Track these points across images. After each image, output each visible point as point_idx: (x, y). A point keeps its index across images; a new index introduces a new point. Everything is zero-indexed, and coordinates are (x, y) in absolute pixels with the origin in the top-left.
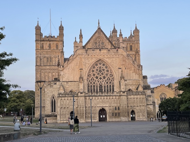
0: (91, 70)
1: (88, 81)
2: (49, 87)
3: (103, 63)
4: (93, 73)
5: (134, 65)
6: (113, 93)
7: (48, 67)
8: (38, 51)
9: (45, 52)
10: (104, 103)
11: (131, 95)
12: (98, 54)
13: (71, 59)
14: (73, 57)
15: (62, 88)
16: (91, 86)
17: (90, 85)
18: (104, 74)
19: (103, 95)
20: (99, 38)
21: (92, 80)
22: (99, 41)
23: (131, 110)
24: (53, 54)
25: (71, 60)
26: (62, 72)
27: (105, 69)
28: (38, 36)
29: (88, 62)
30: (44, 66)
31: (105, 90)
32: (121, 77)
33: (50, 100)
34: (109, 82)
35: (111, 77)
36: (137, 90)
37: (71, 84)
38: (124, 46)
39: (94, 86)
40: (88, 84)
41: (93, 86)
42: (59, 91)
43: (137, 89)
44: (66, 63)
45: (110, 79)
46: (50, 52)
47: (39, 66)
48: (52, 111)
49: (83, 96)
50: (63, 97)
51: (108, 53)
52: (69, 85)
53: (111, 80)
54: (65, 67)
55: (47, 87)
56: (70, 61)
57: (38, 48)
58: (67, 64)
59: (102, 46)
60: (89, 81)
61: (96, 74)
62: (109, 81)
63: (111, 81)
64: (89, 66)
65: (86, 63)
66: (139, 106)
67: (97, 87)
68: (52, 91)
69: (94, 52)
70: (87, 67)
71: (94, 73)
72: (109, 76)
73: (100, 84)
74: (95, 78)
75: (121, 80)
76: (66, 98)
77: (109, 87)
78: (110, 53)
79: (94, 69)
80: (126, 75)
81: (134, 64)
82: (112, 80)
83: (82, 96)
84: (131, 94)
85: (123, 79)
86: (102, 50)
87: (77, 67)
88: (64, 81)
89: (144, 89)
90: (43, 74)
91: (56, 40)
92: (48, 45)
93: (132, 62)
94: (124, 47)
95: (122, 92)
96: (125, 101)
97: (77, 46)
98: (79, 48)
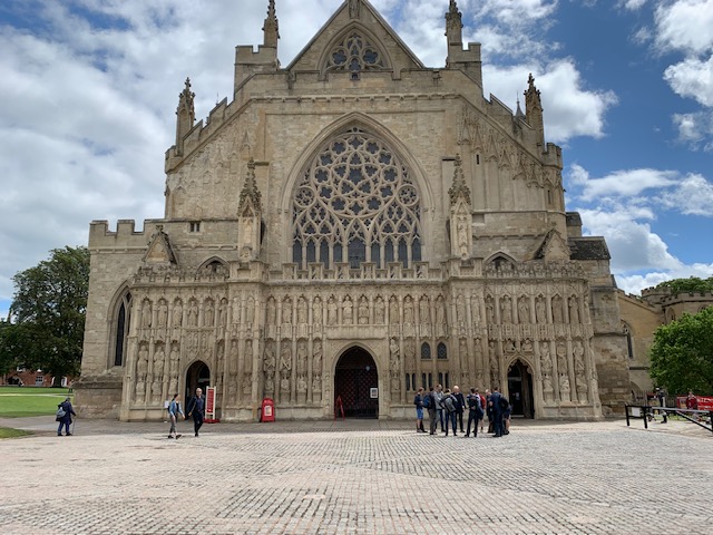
0: (314, 171)
1: (296, 221)
4: (321, 185)
5: (519, 140)
11: (506, 282)
12: (344, 96)
13: (218, 120)
15: (160, 247)
16: (311, 244)
17: (305, 238)
18: (372, 190)
19: (361, 280)
21: (313, 214)
22: (355, 47)
23: (511, 360)
27: (378, 165)
29: (296, 134)
31: (376, 259)
33: (107, 304)
36: (538, 261)
37: (213, 231)
38: (468, 57)
39: (324, 243)
40: (297, 234)
42: (143, 260)
43: (539, 256)
44: (195, 138)
49: (254, 284)
50: (157, 287)
51: (393, 90)
52: (201, 239)
53: (404, 215)
55: (99, 244)
56: (213, 128)
58: (199, 140)
59: (366, 68)
62: (395, 221)
63: (409, 219)
64: (300, 149)
65: (286, 137)
66: (552, 338)
67: (338, 247)
69: (327, 86)
70: (289, 156)
72: (395, 195)
76: (171, 295)
78: (403, 92)
79: (324, 168)
82: (413, 215)
83: (248, 283)
84: (506, 276)
86: (366, 77)
87: (246, 154)
89: (574, 256)
94: (467, 64)
95: (457, 265)
96: (476, 312)
97: (248, 65)
98: (260, 69)
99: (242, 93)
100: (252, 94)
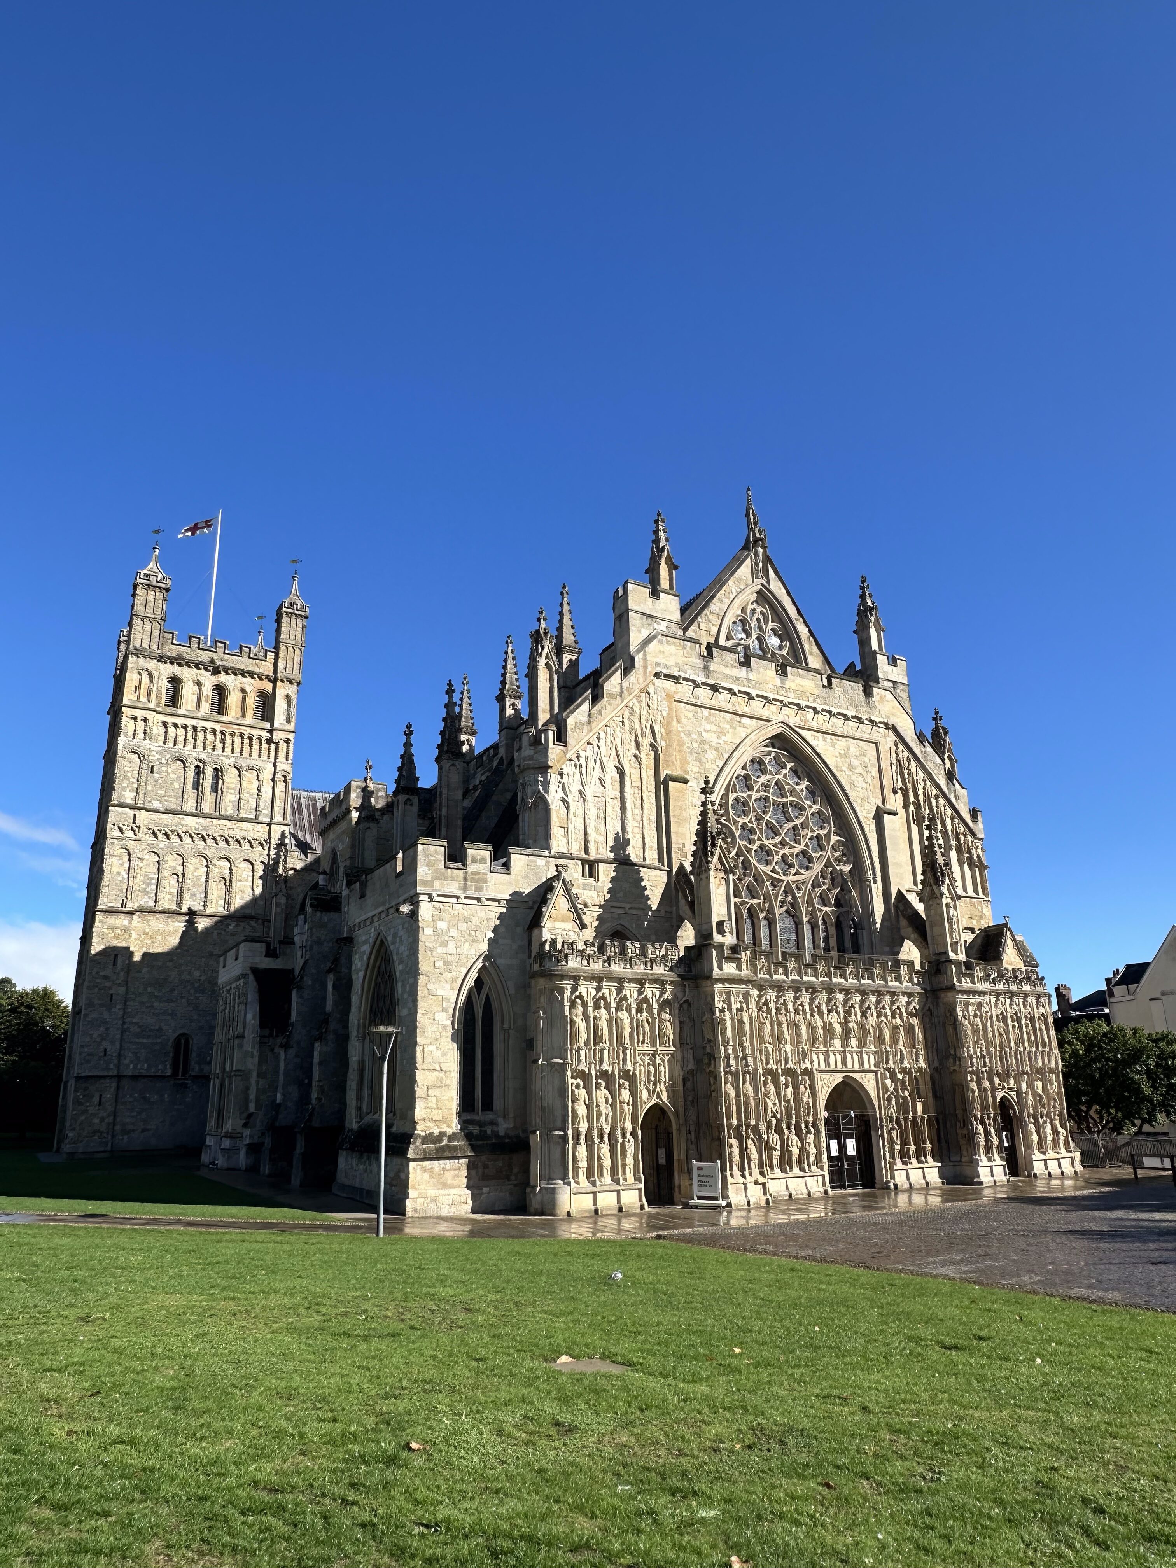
0: (729, 799)
2: (454, 887)
3: (793, 764)
4: (740, 821)
5: (953, 799)
8: (139, 713)
9: (181, 726)
10: (852, 1043)
12: (771, 695)
13: (612, 696)
15: (564, 904)
18: (801, 838)
19: (847, 981)
20: (758, 604)
22: (758, 619)
24: (231, 745)
25: (615, 704)
26: (549, 776)
27: (804, 804)
29: (714, 739)
33: (452, 997)
34: (831, 898)
35: (838, 862)
37: (617, 880)
39: (748, 916)
44: (583, 720)
45: (832, 879)
46: (213, 730)
47: (132, 807)
49: (746, 981)
50: (594, 977)
51: (824, 700)
52: (599, 892)
53: (838, 883)
54: (572, 743)
55: (437, 884)
56: (608, 708)
57: (139, 698)
58: (589, 723)
61: (757, 832)
62: (829, 890)
63: (843, 888)
65: (701, 742)
66: (1030, 1070)
68: (476, 928)
69: (752, 676)
71: (745, 820)
72: (829, 852)
73: (782, 905)
74: (753, 861)
76: (613, 989)
77: (831, 930)
78: (835, 706)
79: (743, 797)
81: (956, 798)
86: (793, 674)
88: (562, 849)
90: (155, 859)
91: (257, 669)
92: (206, 689)
94: (895, 684)
97: (648, 616)
98: (662, 627)
99: (645, 659)
100: (658, 664)
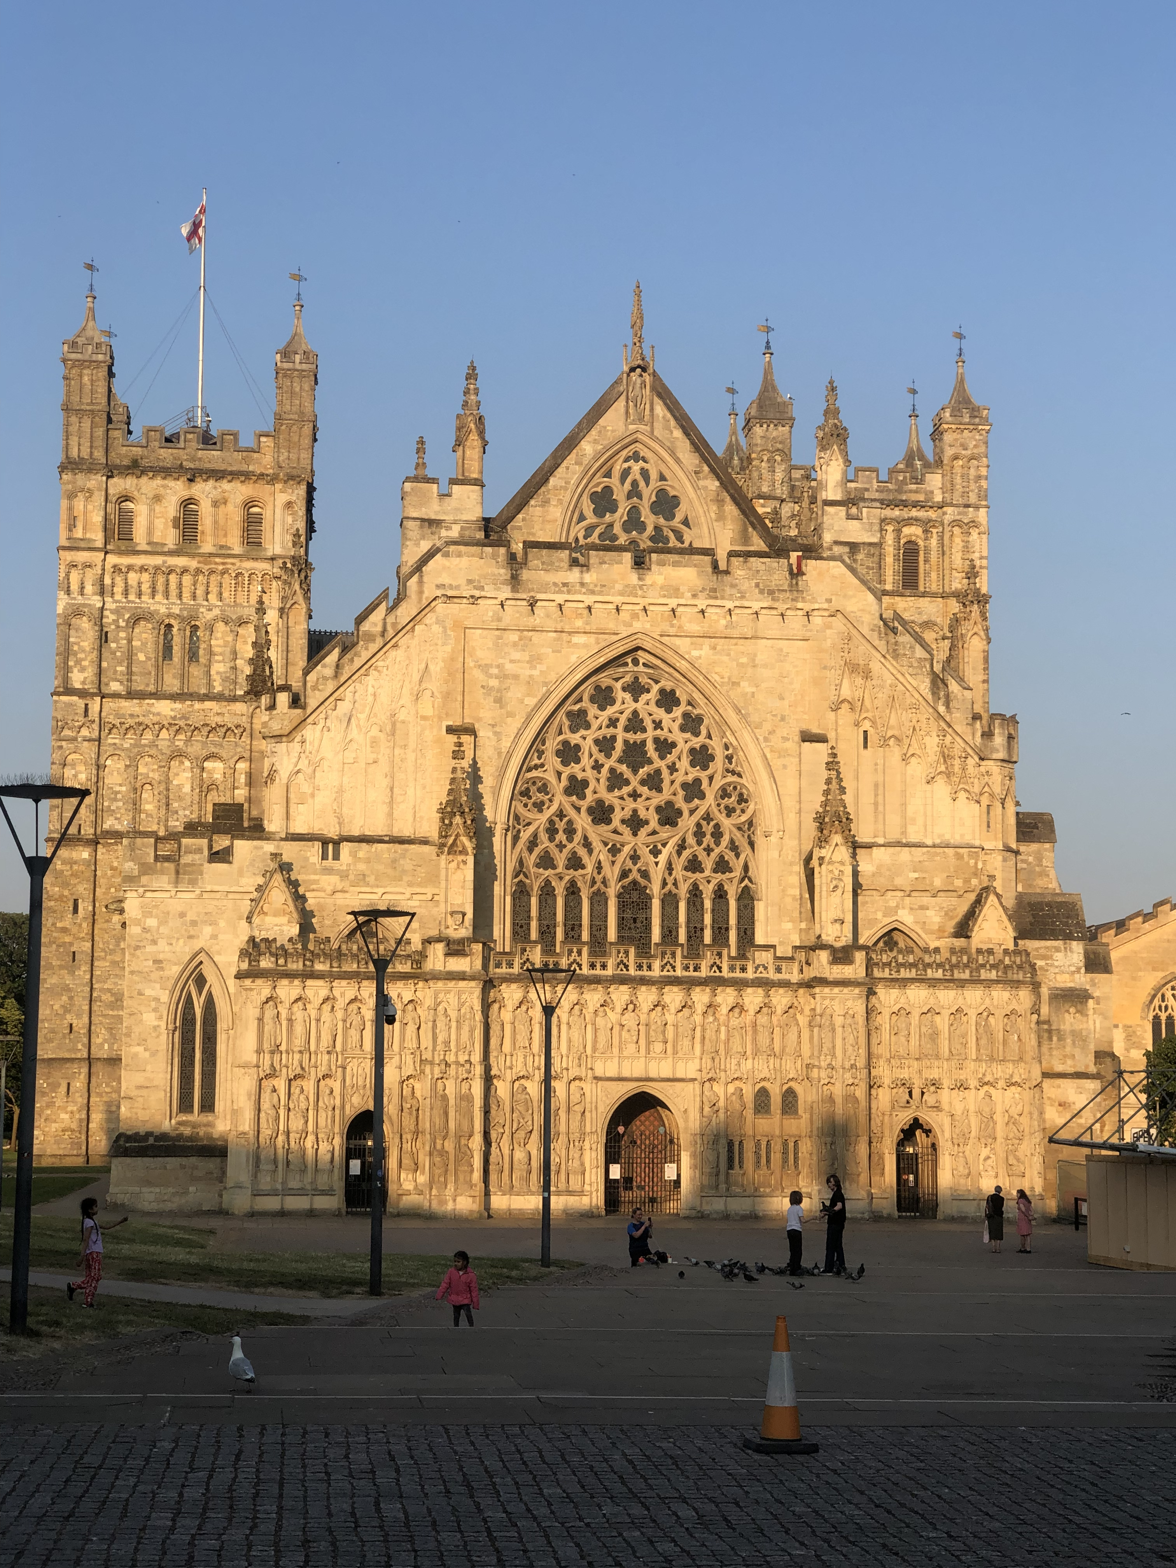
0: (552, 744)
1: (521, 844)
2: (163, 881)
3: (668, 685)
4: (566, 772)
5: (942, 709)
6: (742, 955)
7: (165, 708)
8: (82, 557)
9: (143, 569)
10: (658, 1047)
11: (904, 983)
12: (618, 600)
13: (370, 638)
14: (390, 620)
15: (279, 895)
16: (547, 891)
17: (537, 877)
18: (666, 785)
19: (656, 972)
20: (636, 457)
21: (552, 831)
22: (635, 484)
23: (904, 1118)
24: (213, 589)
25: (373, 647)
26: (282, 747)
27: (678, 737)
28: (87, 424)
29: (525, 672)
30: (131, 695)
31: (669, 934)
32: (820, 820)
33: (165, 997)
34: (708, 863)
35: (730, 811)
36: (960, 942)
37: (368, 861)
38: (856, 532)
39: (573, 890)
40: (520, 869)
41: (560, 889)
42: (249, 919)
43: (963, 929)
44: (329, 672)
45: (717, 834)
46: (185, 571)
47: (82, 694)
48: (185, 1105)
49: (473, 978)
50: (290, 975)
51: (713, 594)
52: (344, 875)
53: (725, 841)
54: (312, 703)
55: (144, 879)
56: (363, 652)
57: (79, 533)
58: (336, 675)
59: (657, 528)
60: (533, 843)
61: (592, 784)
62: (708, 850)
63: (734, 847)
64: (532, 701)
65: (503, 676)
66: (973, 1083)
67: (599, 897)
68: (194, 923)
69: (588, 578)
70: (510, 715)
71: (575, 769)
72: (710, 799)
73: (624, 874)
74: (583, 822)
75: (822, 841)
76: (317, 989)
77: (708, 904)
78: (731, 597)
79: (575, 738)
80: (867, 798)
81: (947, 705)
82: (741, 841)
83: (461, 976)
84: (904, 973)
85: (837, 838)
86: (662, 564)
87: (427, 707)
88: (299, 827)
89: (1022, 934)
90: (121, 765)
91: (244, 467)
92: (170, 508)
93: (925, 686)
94: (854, 547)
95: (824, 956)
96: (851, 1040)
97: (429, 521)
98: (455, 532)
100: (440, 586)
